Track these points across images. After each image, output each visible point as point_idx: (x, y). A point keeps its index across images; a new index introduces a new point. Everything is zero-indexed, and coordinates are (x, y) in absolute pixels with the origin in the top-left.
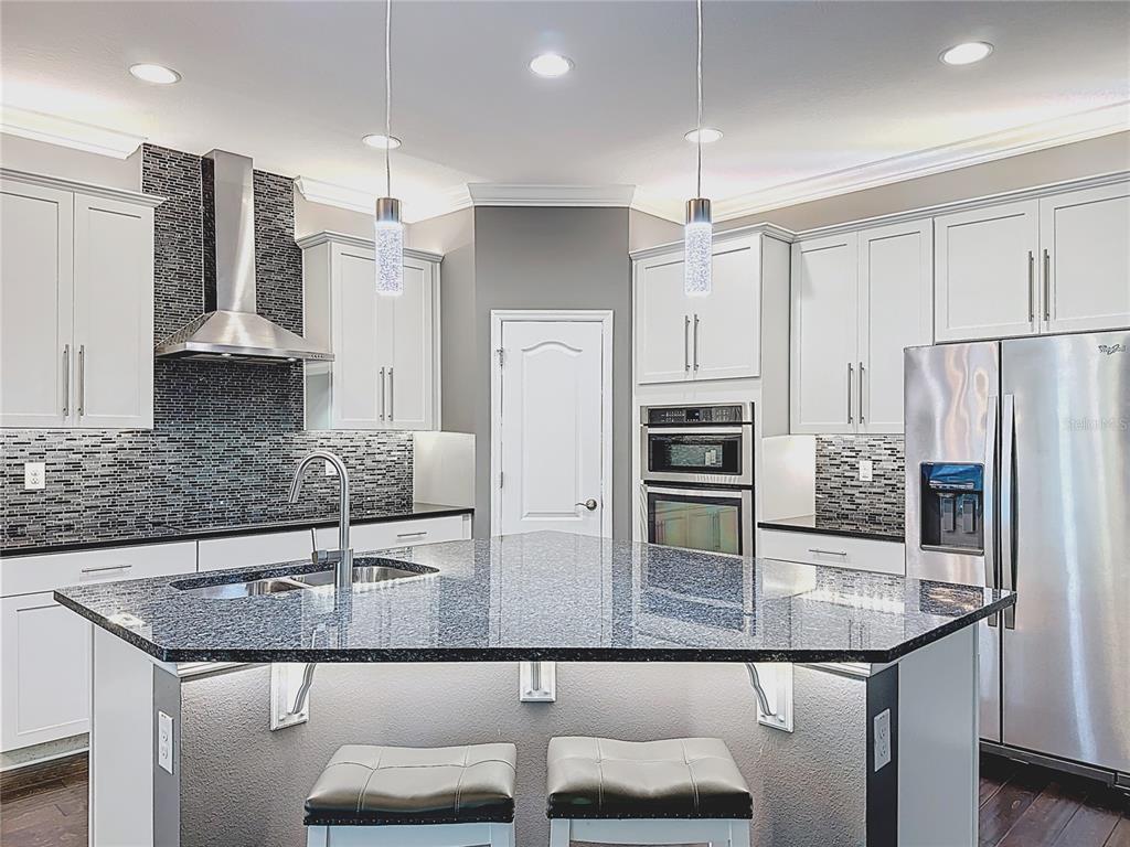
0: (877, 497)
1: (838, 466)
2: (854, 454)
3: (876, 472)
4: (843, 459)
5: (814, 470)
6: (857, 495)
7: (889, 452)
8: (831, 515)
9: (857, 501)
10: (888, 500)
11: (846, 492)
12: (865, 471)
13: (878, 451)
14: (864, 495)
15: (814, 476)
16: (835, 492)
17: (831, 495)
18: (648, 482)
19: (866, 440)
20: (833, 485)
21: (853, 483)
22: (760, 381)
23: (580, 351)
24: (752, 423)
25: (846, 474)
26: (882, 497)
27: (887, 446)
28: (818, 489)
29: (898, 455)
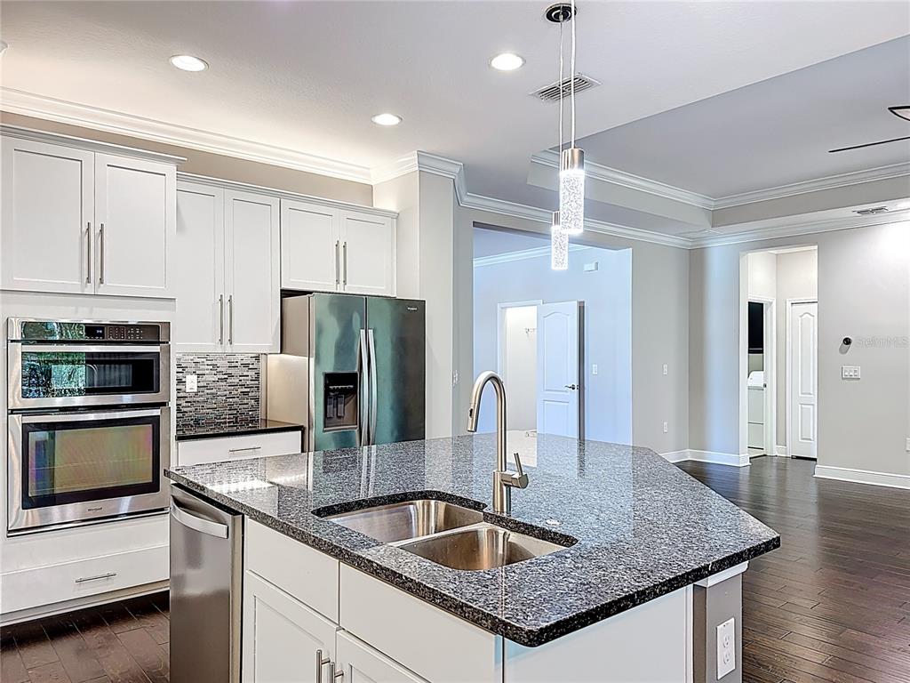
0: (201, 404)
2: (181, 370)
3: (199, 384)
6: (184, 404)
7: (211, 367)
9: (185, 409)
10: (209, 406)
12: (191, 384)
13: (202, 367)
14: (189, 404)
19: (192, 358)
21: (181, 395)
24: (169, 343)
26: (205, 404)
27: (209, 363)
29: (219, 370)
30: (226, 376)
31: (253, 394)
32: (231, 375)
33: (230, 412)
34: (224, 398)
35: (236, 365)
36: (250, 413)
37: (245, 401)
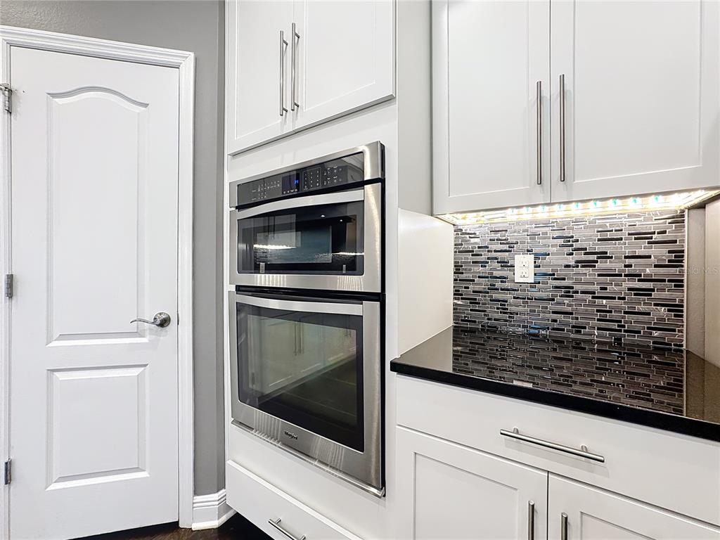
0: (542, 304)
1: (484, 264)
2: (506, 247)
3: (540, 271)
4: (490, 255)
5: (452, 269)
6: (511, 301)
7: (561, 241)
8: (473, 326)
9: (514, 309)
10: (559, 308)
11: (495, 296)
12: (524, 270)
13: (543, 242)
14: (521, 302)
15: (452, 277)
16: (479, 297)
17: (474, 302)
18: (240, 289)
19: (526, 228)
20: (477, 288)
21: (507, 285)
22: (392, 108)
23: (146, 105)
24: (382, 181)
25: (496, 273)
26: (550, 306)
27: (557, 234)
28: (457, 294)
29: (576, 245)
30: (594, 257)
31: (666, 294)
32: (603, 255)
33: (603, 324)
34: (589, 297)
35: (618, 235)
36: (656, 334)
37: (642, 308)
